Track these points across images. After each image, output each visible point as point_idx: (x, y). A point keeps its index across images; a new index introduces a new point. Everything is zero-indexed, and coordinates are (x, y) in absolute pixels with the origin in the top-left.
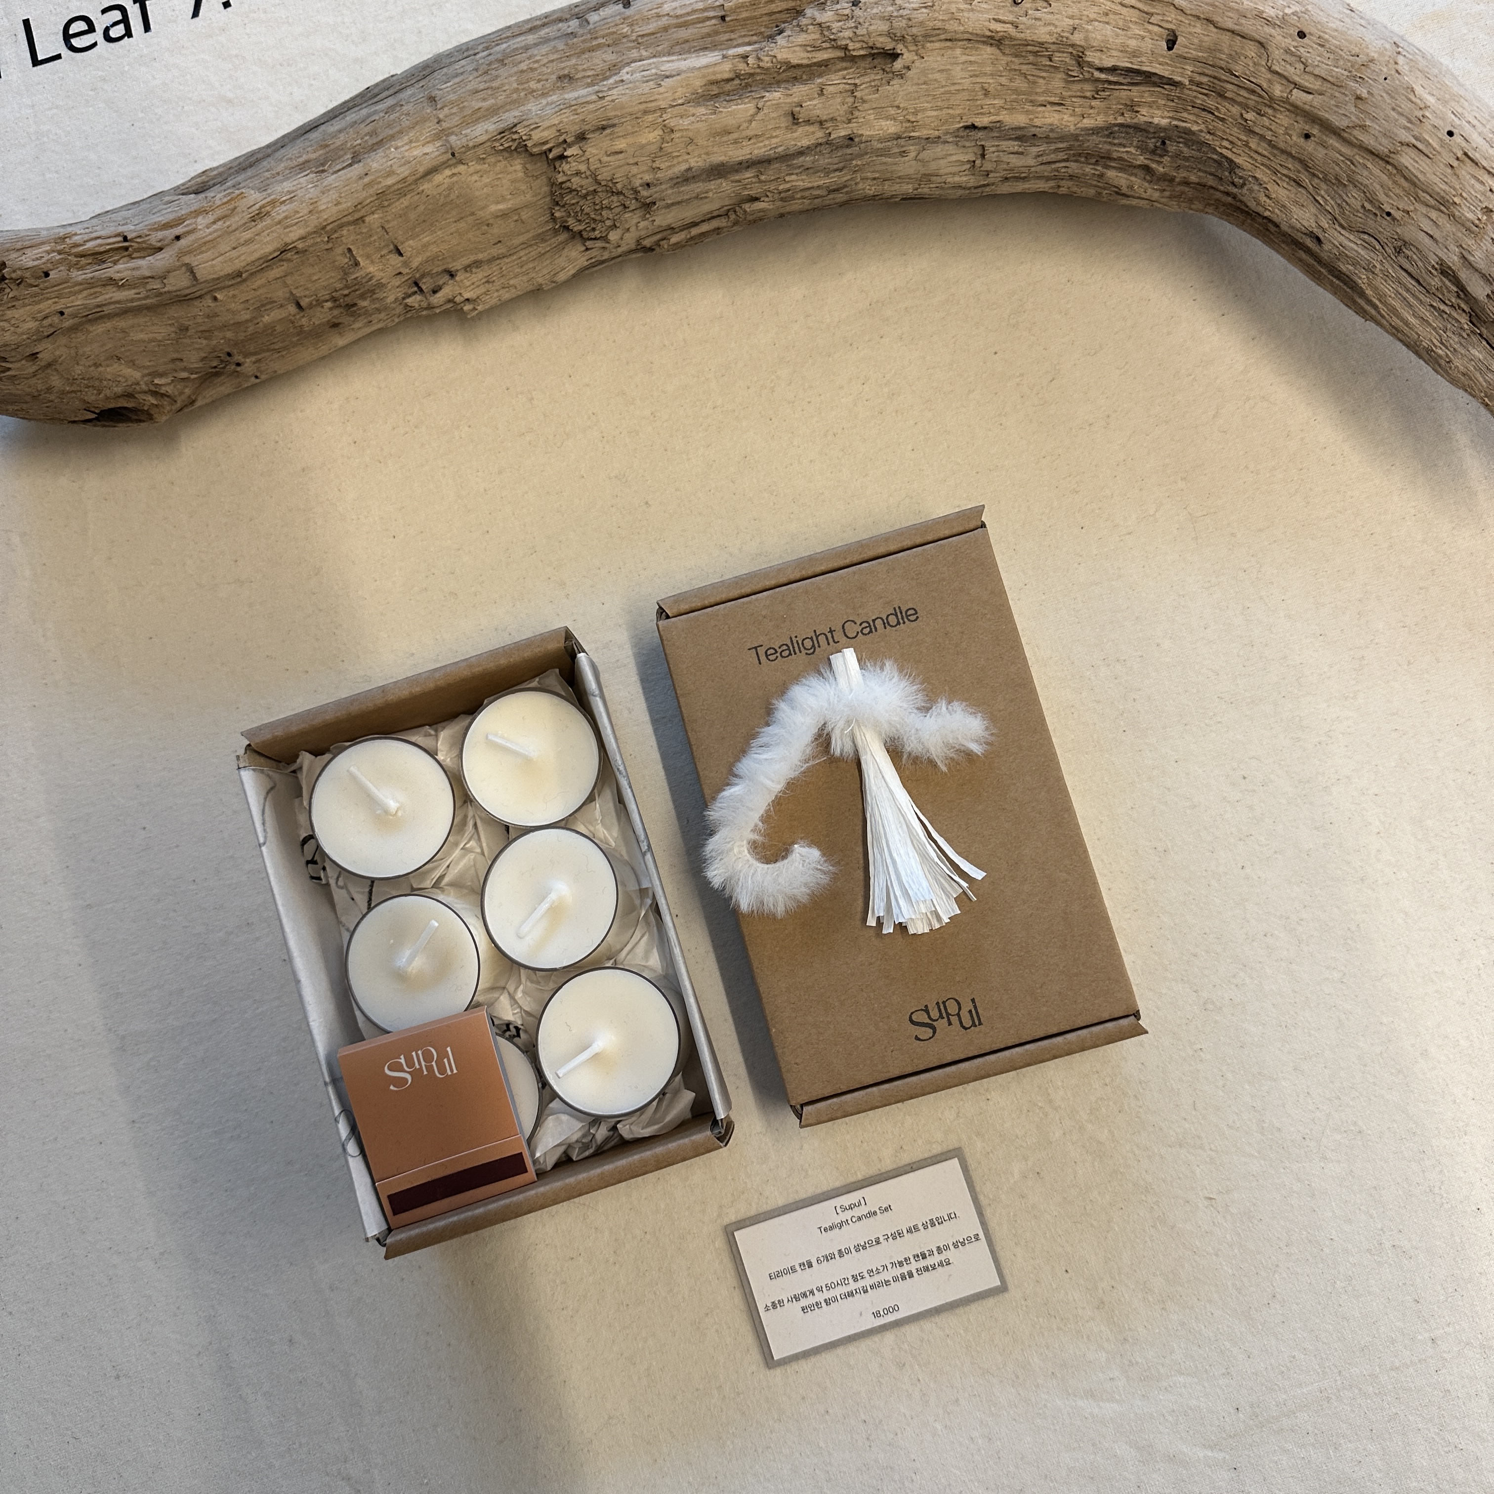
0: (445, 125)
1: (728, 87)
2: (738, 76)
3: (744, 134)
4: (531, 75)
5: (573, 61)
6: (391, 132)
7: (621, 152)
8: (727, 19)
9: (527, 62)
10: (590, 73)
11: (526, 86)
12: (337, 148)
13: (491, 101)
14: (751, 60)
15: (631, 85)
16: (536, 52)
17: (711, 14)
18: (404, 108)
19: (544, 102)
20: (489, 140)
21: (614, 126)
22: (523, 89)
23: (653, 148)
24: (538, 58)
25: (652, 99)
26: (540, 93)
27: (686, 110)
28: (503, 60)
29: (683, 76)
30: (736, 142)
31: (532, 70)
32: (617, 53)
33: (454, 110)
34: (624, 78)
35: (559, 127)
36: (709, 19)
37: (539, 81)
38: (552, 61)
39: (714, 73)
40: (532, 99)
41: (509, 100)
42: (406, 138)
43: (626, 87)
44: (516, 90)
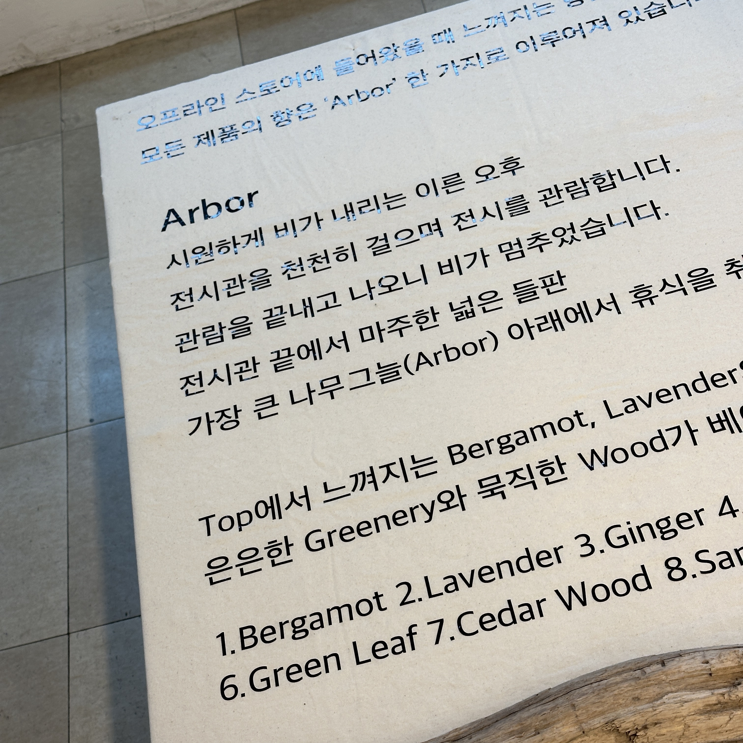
0: (580, 718)
1: (715, 707)
2: (720, 703)
3: (724, 729)
4: (620, 696)
5: (639, 691)
6: (553, 720)
7: (664, 735)
8: (713, 675)
9: (618, 690)
10: (647, 697)
11: (617, 702)
12: (527, 726)
13: (601, 709)
14: (726, 696)
15: (668, 705)
16: (621, 686)
17: (705, 672)
18: (560, 709)
19: (627, 710)
20: (601, 726)
21: (661, 723)
22: (616, 703)
23: (680, 734)
24: (623, 689)
25: (679, 712)
26: (624, 705)
27: (695, 717)
28: (606, 689)
29: (693, 702)
30: (720, 733)
31: (620, 694)
32: (660, 688)
33: (584, 711)
34: (665, 701)
35: (635, 722)
36: (703, 674)
37: (623, 700)
38: (630, 690)
39: (708, 701)
40: (621, 708)
41: (609, 708)
42: (561, 723)
43: (666, 705)
44: (613, 704)
